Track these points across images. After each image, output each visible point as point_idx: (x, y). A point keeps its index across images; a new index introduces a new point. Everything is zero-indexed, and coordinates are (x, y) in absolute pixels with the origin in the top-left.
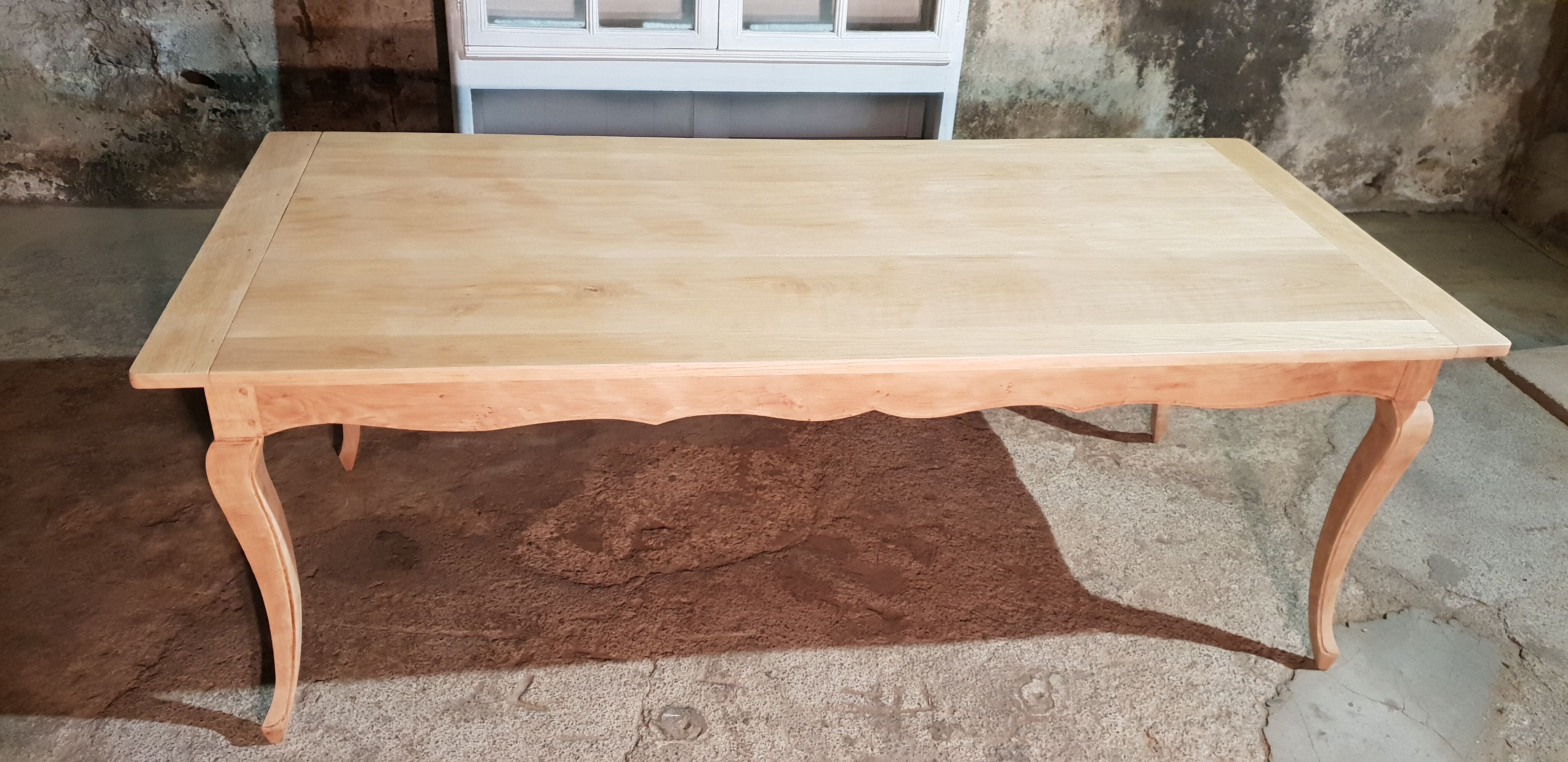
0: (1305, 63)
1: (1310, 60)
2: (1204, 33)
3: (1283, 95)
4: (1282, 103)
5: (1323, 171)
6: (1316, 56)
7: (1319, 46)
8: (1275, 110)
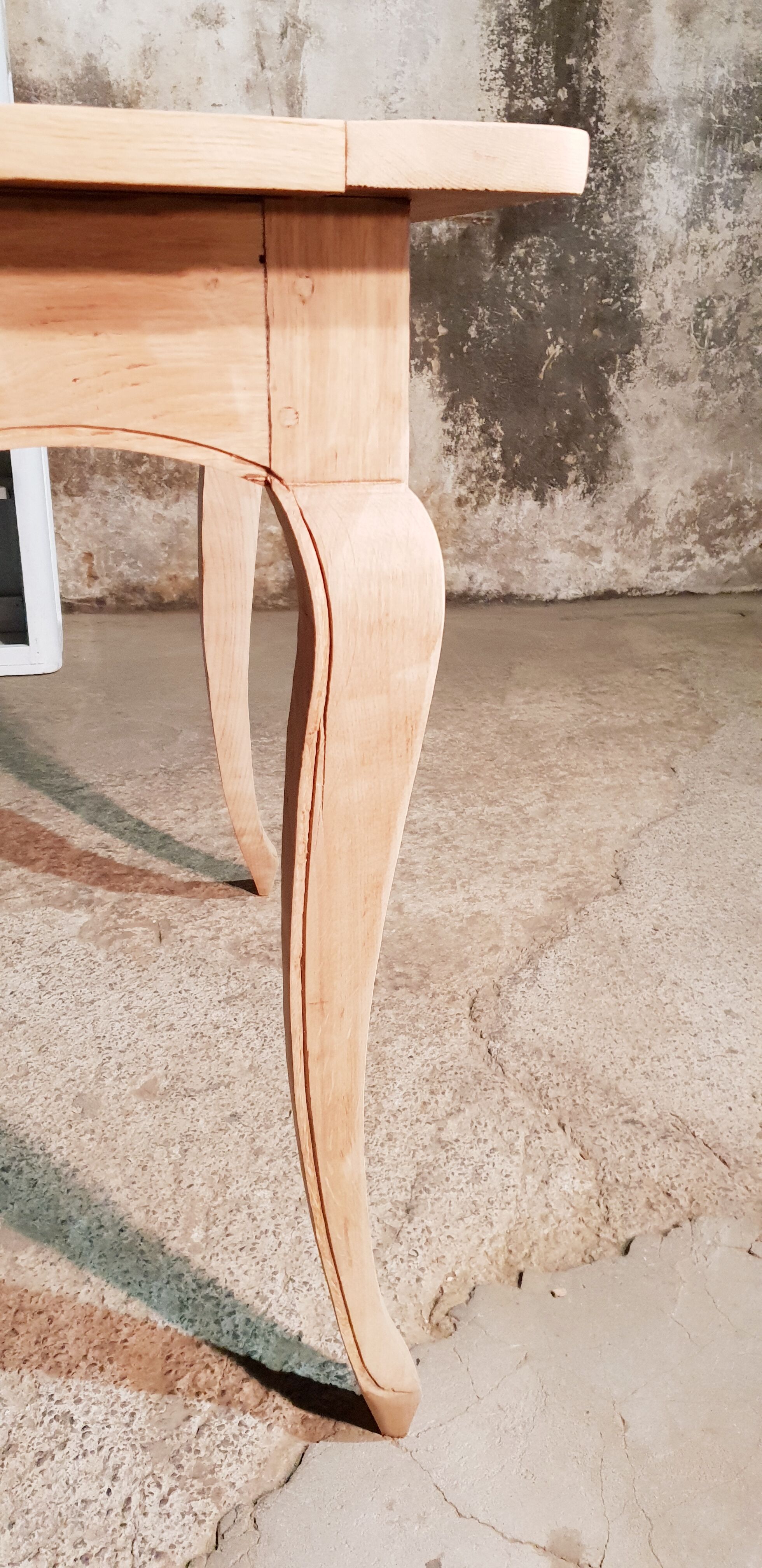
0: (639, 358)
1: (645, 353)
2: (476, 316)
3: (616, 410)
4: (617, 425)
5: (698, 529)
6: (654, 348)
7: (655, 331)
8: (605, 434)
